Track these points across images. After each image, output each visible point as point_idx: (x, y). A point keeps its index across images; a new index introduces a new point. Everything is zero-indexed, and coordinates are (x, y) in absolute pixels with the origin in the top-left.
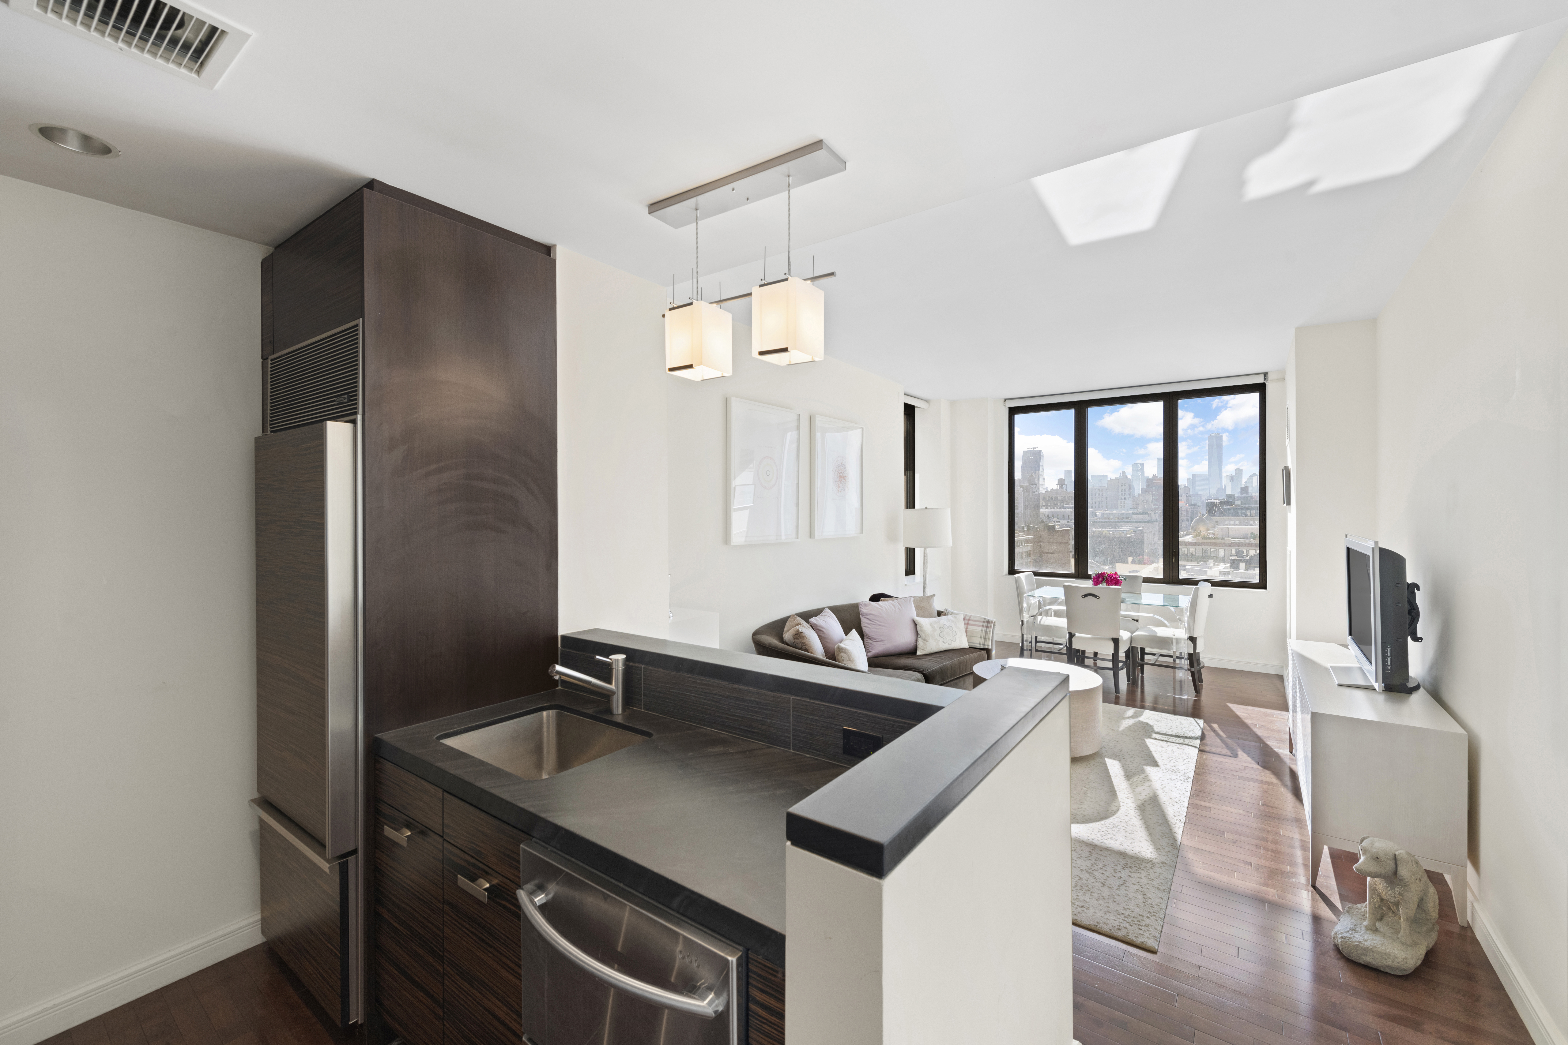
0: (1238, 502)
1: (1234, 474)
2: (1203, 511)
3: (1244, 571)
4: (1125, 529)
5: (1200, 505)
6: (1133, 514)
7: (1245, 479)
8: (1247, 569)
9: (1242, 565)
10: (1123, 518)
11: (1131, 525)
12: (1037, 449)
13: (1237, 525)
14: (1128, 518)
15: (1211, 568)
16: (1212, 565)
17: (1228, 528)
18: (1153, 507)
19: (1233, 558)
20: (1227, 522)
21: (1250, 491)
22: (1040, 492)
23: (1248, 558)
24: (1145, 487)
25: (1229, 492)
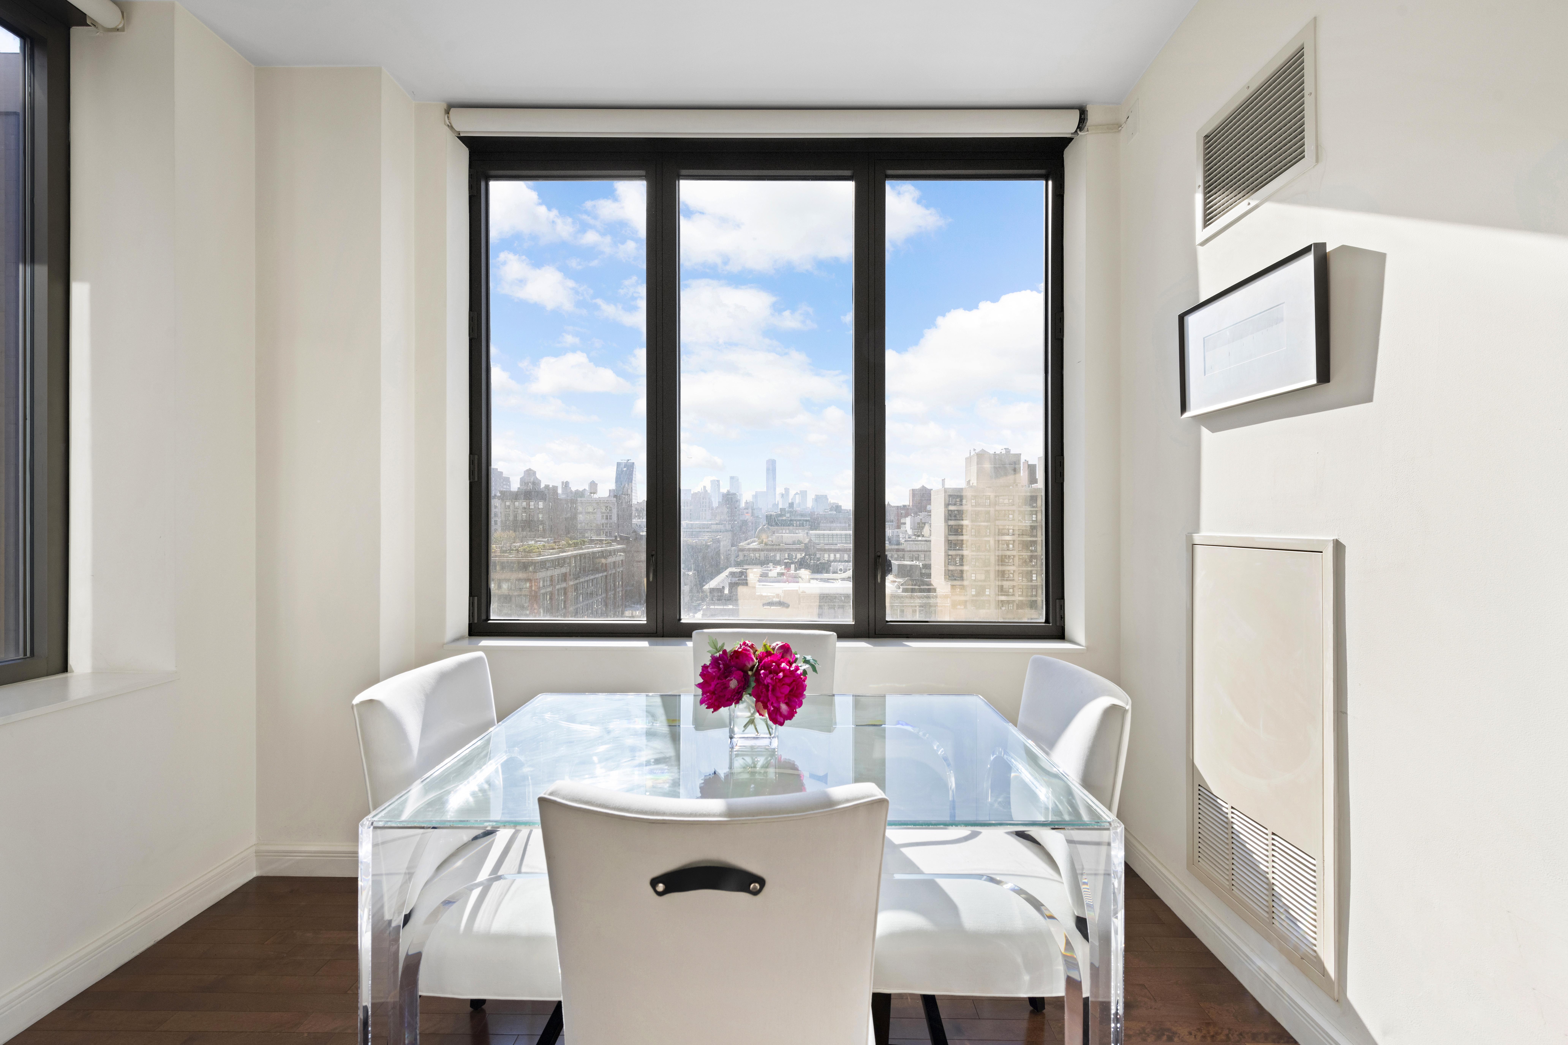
0: (788, 515)
1: (784, 493)
2: (764, 521)
3: (793, 572)
4: (706, 538)
5: (760, 517)
6: (712, 524)
7: (791, 496)
8: (796, 570)
9: (793, 566)
10: (704, 528)
11: (710, 535)
12: (630, 461)
13: (787, 533)
14: (708, 528)
15: (771, 570)
16: (772, 568)
17: (782, 536)
18: (728, 518)
19: (786, 561)
20: (781, 531)
21: (795, 506)
22: (633, 503)
23: (796, 561)
24: (721, 501)
25: (780, 506)
